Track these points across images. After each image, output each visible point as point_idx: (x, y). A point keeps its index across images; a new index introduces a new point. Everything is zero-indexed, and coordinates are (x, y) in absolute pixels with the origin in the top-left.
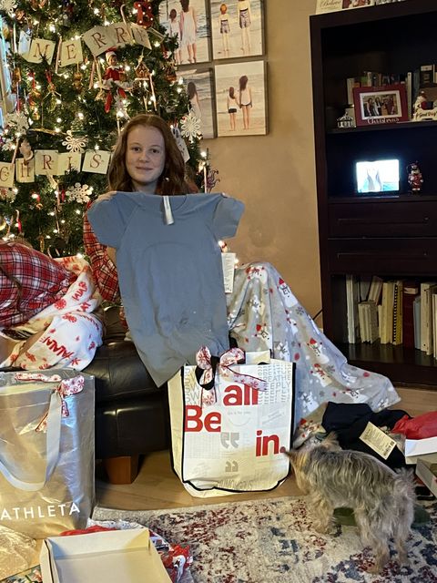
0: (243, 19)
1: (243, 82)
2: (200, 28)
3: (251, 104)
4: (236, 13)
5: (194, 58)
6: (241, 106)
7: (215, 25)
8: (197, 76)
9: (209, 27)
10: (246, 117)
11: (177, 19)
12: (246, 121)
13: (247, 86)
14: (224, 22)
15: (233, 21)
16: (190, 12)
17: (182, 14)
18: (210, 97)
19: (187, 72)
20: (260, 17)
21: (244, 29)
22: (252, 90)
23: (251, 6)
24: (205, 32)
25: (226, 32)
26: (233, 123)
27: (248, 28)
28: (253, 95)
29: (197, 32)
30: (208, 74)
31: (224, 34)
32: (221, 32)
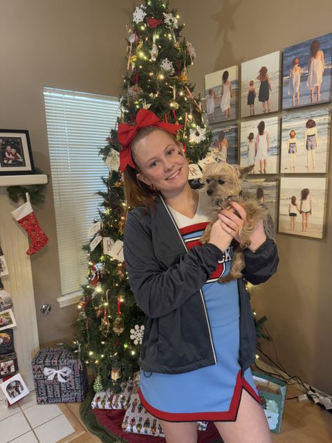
0: (310, 143)
1: (305, 194)
2: (272, 148)
3: (310, 212)
4: (304, 138)
5: (264, 170)
6: (301, 212)
7: (285, 146)
8: (265, 184)
9: (279, 148)
10: (305, 222)
11: (254, 140)
12: (305, 225)
13: (308, 197)
14: (292, 145)
15: (300, 144)
16: (265, 135)
17: (258, 136)
18: (275, 201)
19: (258, 180)
20: (326, 141)
21: (310, 151)
22: (312, 202)
23: (318, 132)
24: (275, 151)
25: (293, 152)
26: (293, 225)
27: (314, 151)
28: (312, 204)
29: (268, 151)
30: (274, 183)
31: (292, 154)
32: (289, 152)
